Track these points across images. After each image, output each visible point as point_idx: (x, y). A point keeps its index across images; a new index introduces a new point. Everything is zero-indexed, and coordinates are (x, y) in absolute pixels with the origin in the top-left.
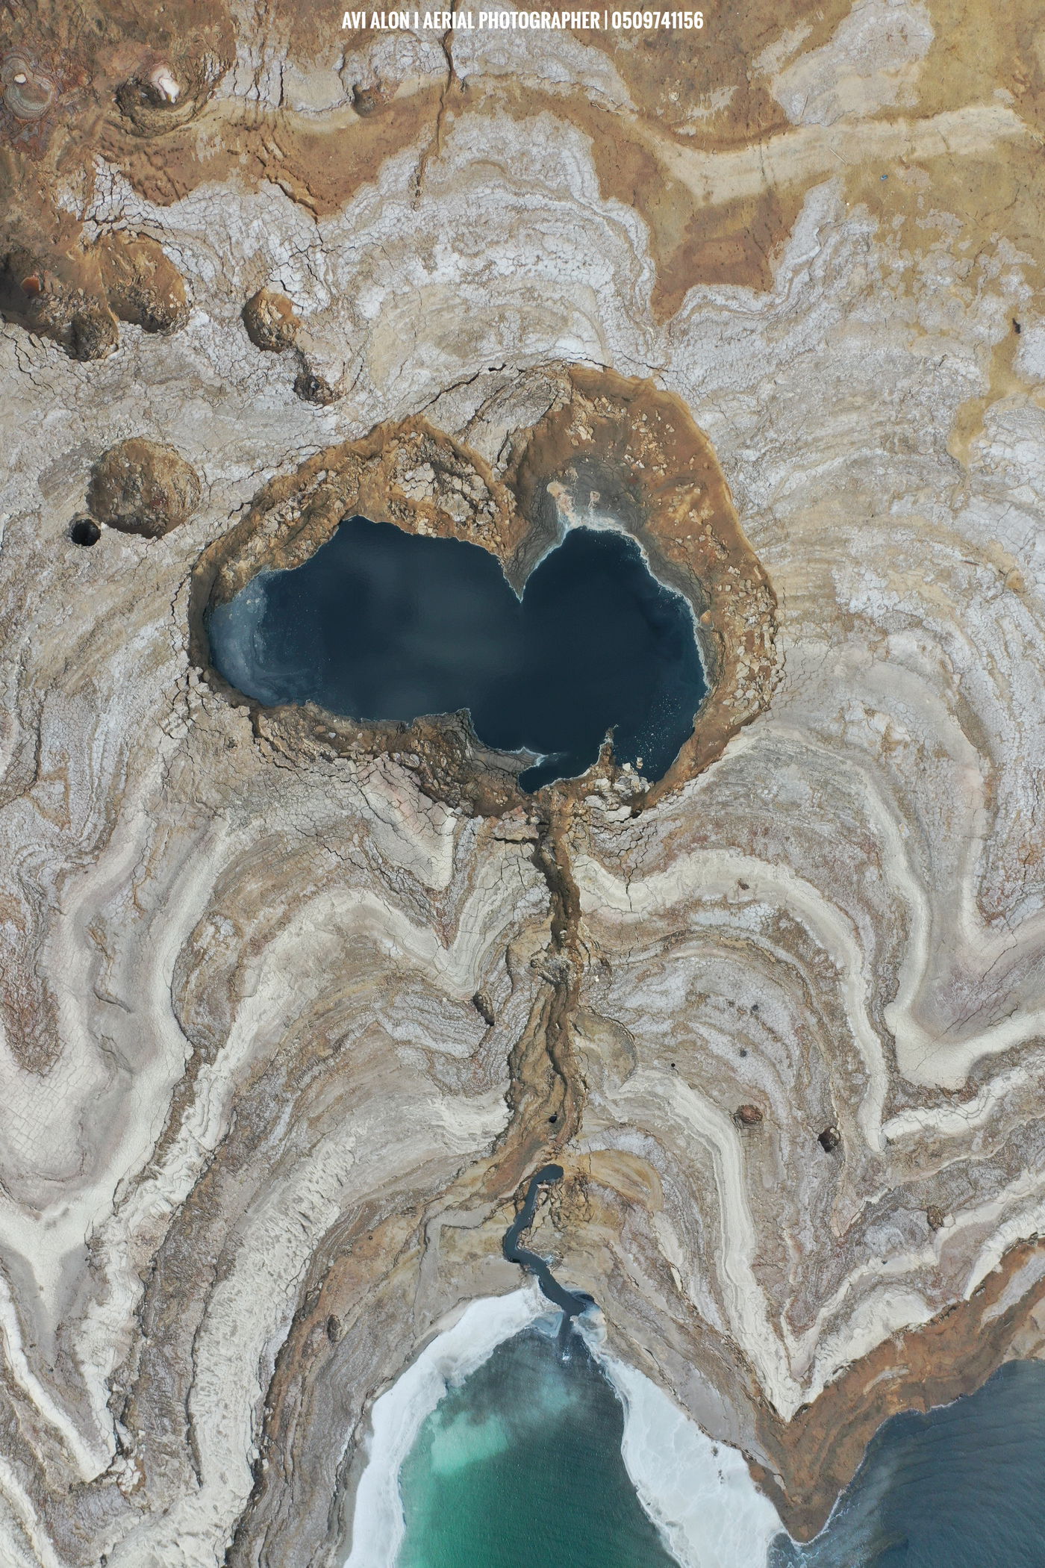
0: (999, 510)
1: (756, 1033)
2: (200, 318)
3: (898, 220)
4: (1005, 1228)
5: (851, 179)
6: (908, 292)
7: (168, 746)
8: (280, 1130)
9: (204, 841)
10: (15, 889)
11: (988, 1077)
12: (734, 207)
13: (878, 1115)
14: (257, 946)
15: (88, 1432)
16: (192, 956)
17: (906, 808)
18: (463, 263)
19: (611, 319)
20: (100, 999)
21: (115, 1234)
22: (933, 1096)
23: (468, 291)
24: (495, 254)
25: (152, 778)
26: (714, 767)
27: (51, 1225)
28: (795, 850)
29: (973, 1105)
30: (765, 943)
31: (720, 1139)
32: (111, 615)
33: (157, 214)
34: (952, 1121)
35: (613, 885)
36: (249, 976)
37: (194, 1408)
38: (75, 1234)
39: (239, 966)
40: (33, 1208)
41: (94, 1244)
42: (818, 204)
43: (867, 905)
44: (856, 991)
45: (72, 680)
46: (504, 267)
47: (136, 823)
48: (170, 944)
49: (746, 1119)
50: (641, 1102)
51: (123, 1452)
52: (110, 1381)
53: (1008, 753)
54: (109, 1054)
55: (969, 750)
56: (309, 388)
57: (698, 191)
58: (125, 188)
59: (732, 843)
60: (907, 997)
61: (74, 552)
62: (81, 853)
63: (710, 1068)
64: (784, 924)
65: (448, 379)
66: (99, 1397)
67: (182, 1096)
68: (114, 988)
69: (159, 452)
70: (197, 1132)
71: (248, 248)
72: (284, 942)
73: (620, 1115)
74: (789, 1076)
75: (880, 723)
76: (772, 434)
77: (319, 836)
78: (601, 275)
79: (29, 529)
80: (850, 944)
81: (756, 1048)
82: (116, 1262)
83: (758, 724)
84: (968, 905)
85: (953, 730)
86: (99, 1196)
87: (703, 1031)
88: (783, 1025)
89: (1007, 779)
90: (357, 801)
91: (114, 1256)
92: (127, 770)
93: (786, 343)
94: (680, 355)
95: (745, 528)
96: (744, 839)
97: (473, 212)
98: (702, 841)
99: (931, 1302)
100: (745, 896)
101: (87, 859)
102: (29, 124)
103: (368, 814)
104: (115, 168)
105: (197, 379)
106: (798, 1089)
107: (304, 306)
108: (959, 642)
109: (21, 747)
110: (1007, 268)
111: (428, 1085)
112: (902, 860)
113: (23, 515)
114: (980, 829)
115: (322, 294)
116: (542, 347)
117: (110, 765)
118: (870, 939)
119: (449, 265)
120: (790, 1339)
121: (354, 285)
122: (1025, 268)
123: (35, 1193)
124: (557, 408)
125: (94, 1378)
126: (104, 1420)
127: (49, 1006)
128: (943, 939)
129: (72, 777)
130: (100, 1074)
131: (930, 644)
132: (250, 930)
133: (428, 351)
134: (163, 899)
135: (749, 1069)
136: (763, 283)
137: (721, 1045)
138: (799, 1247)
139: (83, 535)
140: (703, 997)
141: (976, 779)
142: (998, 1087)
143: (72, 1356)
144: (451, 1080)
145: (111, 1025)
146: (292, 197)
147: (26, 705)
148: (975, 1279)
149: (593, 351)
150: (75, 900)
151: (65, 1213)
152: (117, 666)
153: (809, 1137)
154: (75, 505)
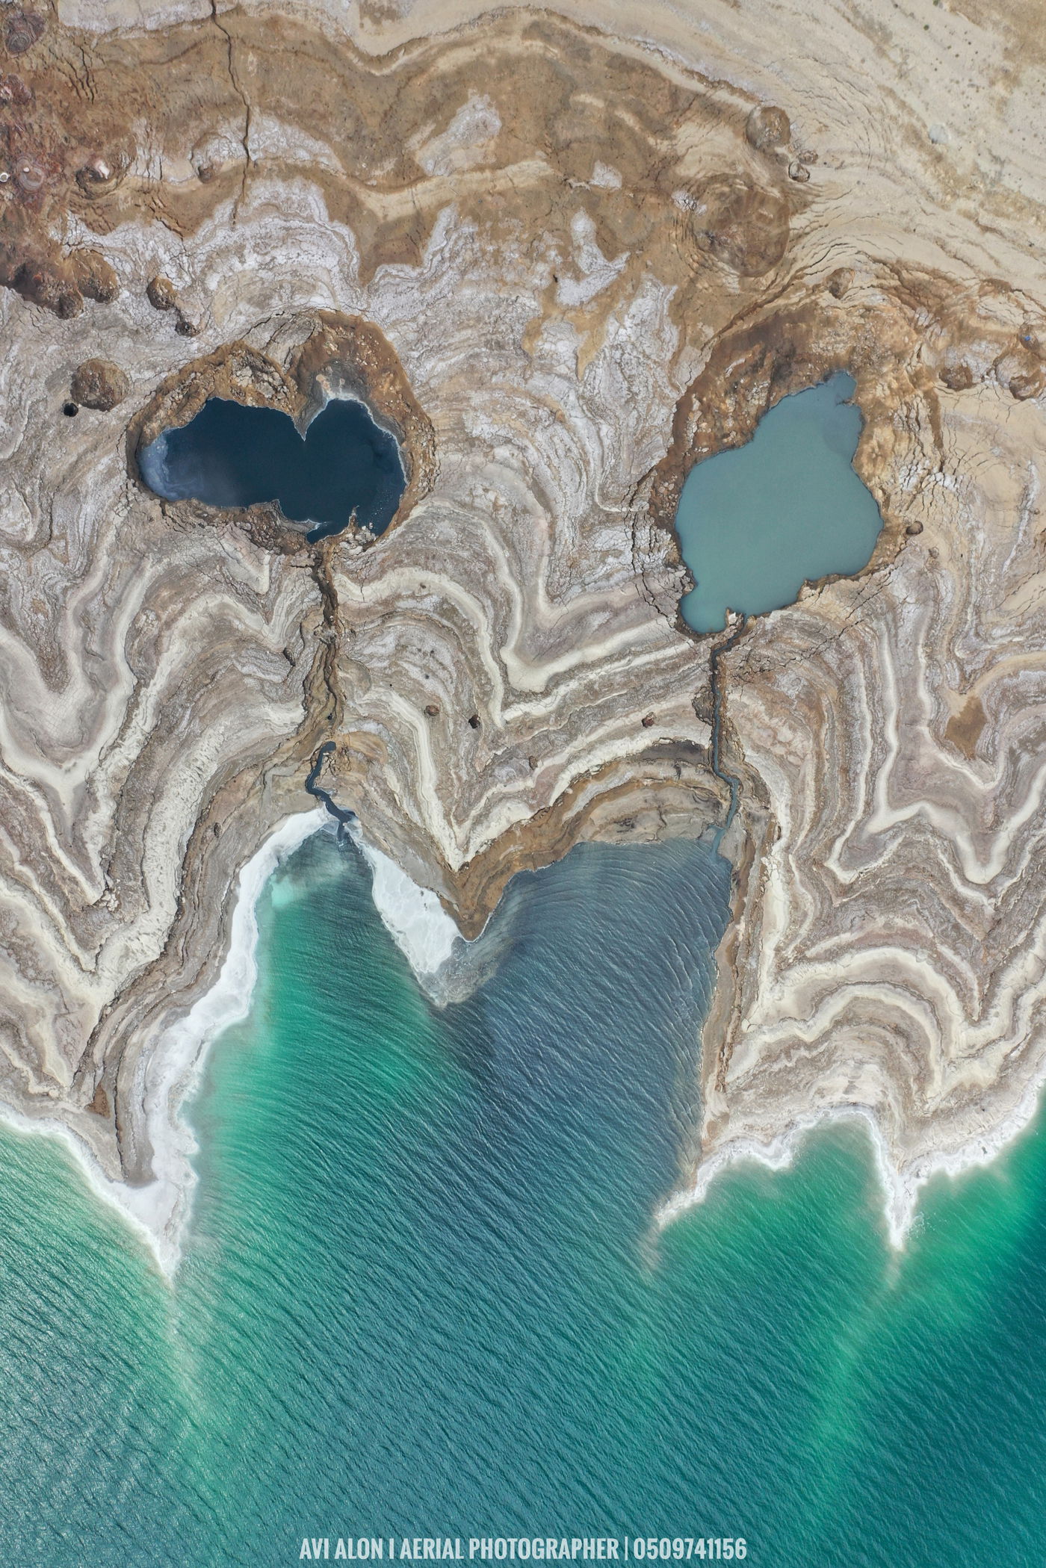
0: (549, 378)
1: (433, 665)
2: (125, 294)
3: (488, 224)
4: (571, 767)
5: (463, 204)
6: (496, 263)
7: (118, 521)
8: (184, 723)
9: (138, 571)
10: (42, 597)
11: (557, 685)
12: (399, 222)
13: (499, 707)
14: (168, 625)
15: (91, 878)
16: (135, 632)
17: (508, 542)
18: (259, 259)
19: (338, 284)
20: (88, 654)
21: (100, 776)
22: (528, 696)
23: (263, 274)
24: (276, 253)
25: (110, 537)
26: (405, 523)
27: (68, 771)
28: (449, 566)
29: (548, 700)
30: (436, 617)
31: (417, 724)
32: (86, 452)
33: (99, 240)
34: (538, 709)
35: (354, 588)
36: (165, 641)
37: (145, 869)
38: (79, 776)
39: (159, 636)
40: (58, 762)
41: (90, 781)
42: (445, 217)
43: (489, 594)
44: (485, 640)
45: (67, 487)
46: (281, 260)
47: (103, 561)
48: (123, 625)
49: (431, 712)
50: (375, 704)
51: (108, 889)
52: (101, 852)
53: (559, 509)
54: (94, 682)
55: (540, 508)
56: (184, 328)
57: (380, 215)
58: (83, 227)
59: (416, 564)
60: (512, 643)
61: (65, 420)
62: (75, 577)
63: (410, 685)
64: (445, 606)
65: (254, 321)
66: (95, 860)
67: (132, 704)
68: (95, 647)
69: (107, 366)
70: (141, 723)
71: (148, 255)
72: (183, 622)
73: (364, 712)
74: (451, 688)
75: (491, 496)
76: (425, 343)
77: (198, 566)
78: (331, 262)
79: (41, 409)
80: (481, 615)
81: (434, 674)
82: (101, 790)
83: (428, 499)
84: (542, 592)
85: (531, 498)
86: (91, 757)
87: (406, 665)
88: (447, 660)
89: (560, 523)
90: (218, 548)
91: (101, 788)
92: (97, 533)
93: (431, 294)
94: (375, 303)
95: (416, 393)
96: (422, 561)
97: (263, 231)
98: (400, 563)
99: (531, 807)
100: (424, 592)
101: (79, 581)
102: (32, 194)
103: (224, 554)
104: (77, 216)
105: (124, 327)
106: (456, 695)
107: (178, 285)
108: (532, 450)
109: (42, 522)
110: (548, 247)
111: (261, 698)
112: (506, 569)
113: (38, 401)
114: (547, 551)
115: (187, 278)
116: (303, 301)
117: (88, 531)
118: (491, 612)
119: (252, 261)
120: (456, 827)
121: (202, 272)
122: (558, 247)
123: (59, 755)
124: (316, 334)
125: (93, 850)
126: (98, 872)
127: (62, 657)
128: (529, 610)
129: (69, 539)
130: (89, 692)
131: (516, 452)
132: (164, 617)
133: (243, 306)
134: (119, 601)
135: (430, 685)
136: (417, 262)
137: (415, 673)
138: (459, 779)
139: (70, 411)
140: (404, 647)
141: (544, 524)
142: (562, 690)
143: (81, 839)
144: (273, 695)
145: (95, 668)
146: (169, 228)
147: (44, 501)
148: (556, 794)
149: (329, 302)
150: (73, 602)
151: (75, 765)
152: (90, 479)
153: (464, 720)
154: (64, 395)
